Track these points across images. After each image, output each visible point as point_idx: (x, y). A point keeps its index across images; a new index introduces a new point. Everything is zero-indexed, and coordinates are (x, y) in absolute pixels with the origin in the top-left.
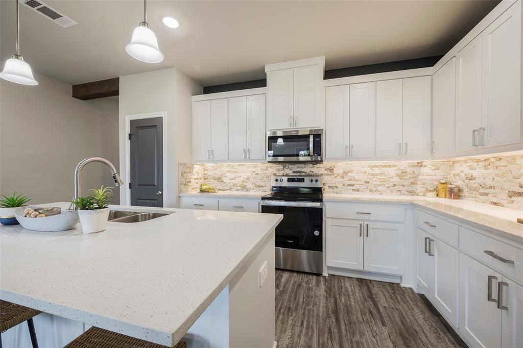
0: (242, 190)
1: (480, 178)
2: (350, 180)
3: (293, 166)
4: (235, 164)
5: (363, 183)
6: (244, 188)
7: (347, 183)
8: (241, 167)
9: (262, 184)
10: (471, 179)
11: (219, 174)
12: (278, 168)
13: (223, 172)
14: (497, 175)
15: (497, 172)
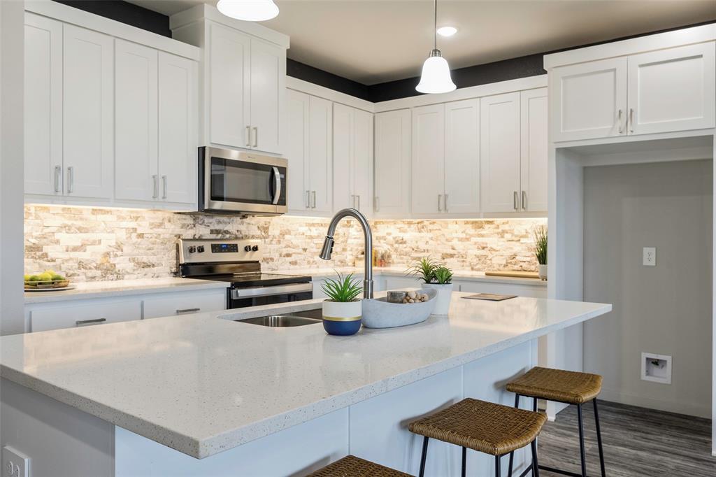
0: (103, 277)
1: (412, 241)
2: (287, 246)
3: (211, 220)
4: (86, 209)
5: (301, 251)
6: (108, 271)
7: (285, 251)
8: (101, 217)
9: (153, 259)
10: (401, 243)
11: (35, 234)
12: (185, 222)
13: (46, 230)
14: (431, 239)
15: (430, 235)
